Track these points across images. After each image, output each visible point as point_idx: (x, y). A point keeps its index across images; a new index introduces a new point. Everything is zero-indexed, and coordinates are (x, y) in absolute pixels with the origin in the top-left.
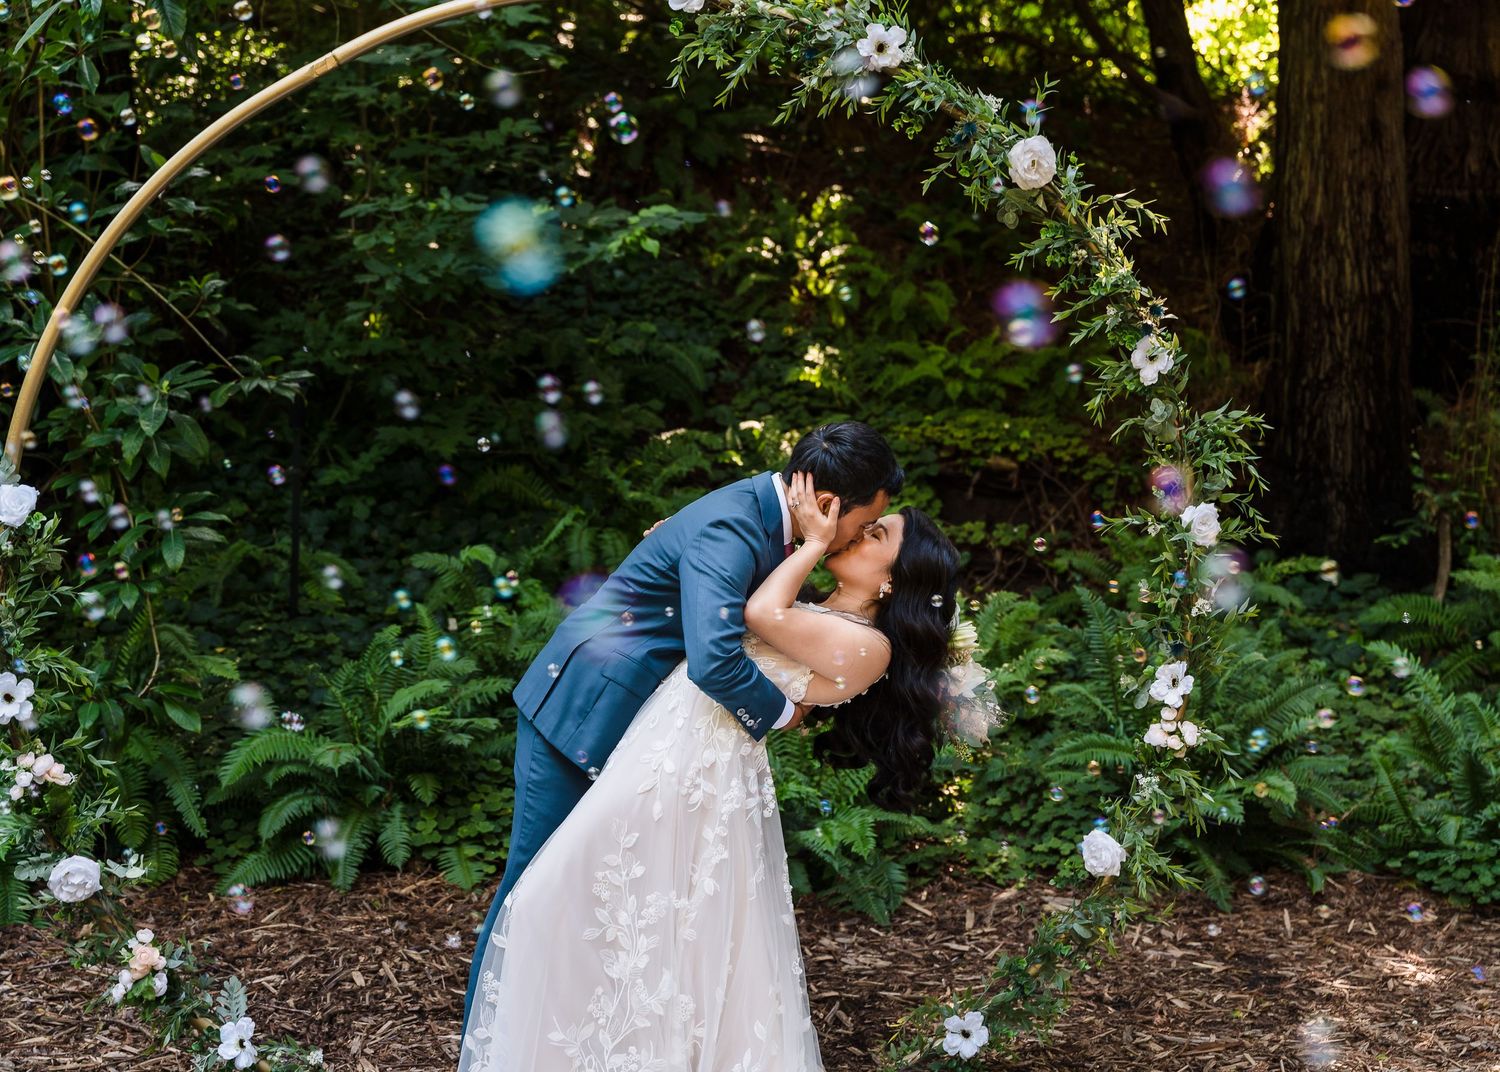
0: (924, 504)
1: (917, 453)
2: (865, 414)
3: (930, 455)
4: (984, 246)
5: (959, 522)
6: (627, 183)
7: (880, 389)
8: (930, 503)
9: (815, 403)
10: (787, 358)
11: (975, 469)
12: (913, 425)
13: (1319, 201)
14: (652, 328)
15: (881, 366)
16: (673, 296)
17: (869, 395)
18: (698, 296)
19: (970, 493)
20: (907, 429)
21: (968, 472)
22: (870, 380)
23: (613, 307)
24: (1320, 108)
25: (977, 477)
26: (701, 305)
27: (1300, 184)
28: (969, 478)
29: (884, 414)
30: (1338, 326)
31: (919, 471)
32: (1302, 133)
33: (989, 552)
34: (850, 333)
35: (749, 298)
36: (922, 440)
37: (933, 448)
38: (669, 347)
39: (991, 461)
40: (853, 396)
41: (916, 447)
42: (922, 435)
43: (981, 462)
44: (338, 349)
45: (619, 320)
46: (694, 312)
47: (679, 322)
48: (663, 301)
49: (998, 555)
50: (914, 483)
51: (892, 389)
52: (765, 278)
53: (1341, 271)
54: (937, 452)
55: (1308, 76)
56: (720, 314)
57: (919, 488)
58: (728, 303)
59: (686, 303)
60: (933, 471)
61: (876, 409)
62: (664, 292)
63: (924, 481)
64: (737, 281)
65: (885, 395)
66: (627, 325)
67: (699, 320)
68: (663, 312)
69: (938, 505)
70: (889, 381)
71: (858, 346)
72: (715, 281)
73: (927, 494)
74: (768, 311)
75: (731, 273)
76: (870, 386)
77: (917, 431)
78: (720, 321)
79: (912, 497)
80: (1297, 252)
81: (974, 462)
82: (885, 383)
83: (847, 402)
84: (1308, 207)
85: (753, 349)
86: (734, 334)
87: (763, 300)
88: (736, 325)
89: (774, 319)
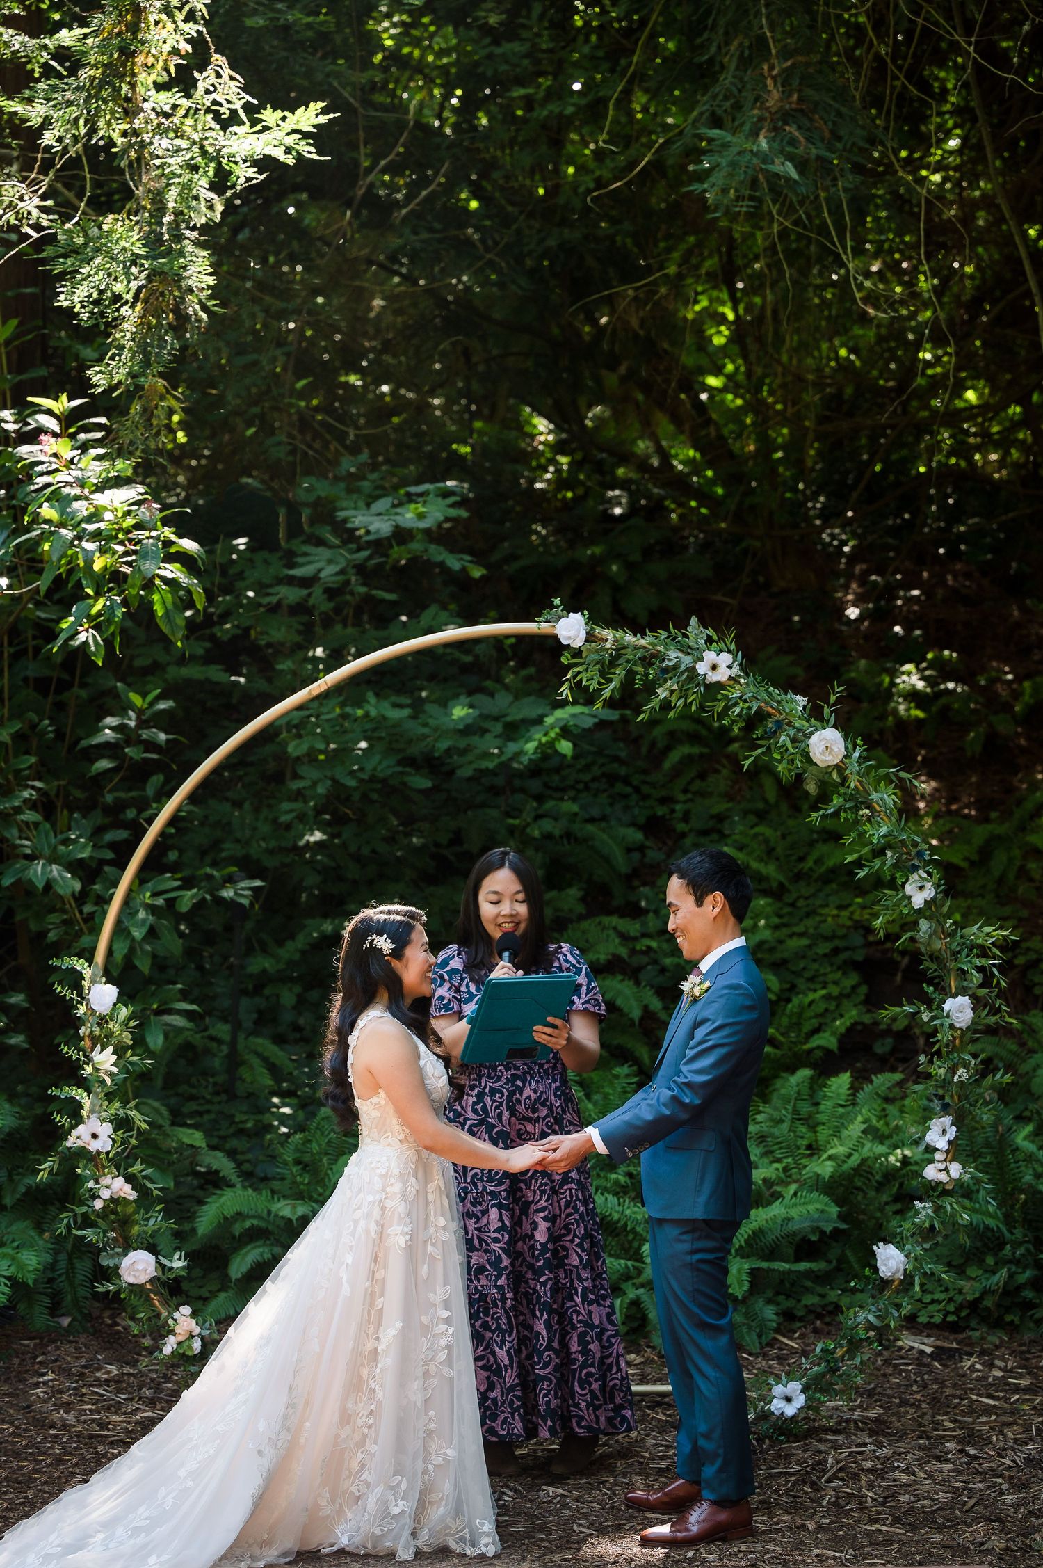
0: (848, 990)
1: (844, 937)
2: (794, 895)
3: (857, 940)
7: (811, 869)
8: (854, 988)
10: (715, 836)
12: (841, 907)
14: (575, 808)
15: (812, 844)
16: (596, 771)
17: (798, 877)
18: (623, 771)
19: (899, 978)
20: (835, 912)
21: (896, 956)
22: (802, 859)
23: (535, 785)
25: (906, 961)
26: (626, 781)
28: (897, 963)
29: (814, 895)
31: (844, 956)
33: (913, 1038)
34: (784, 807)
35: (676, 772)
36: (849, 923)
37: (862, 932)
38: (590, 828)
40: (781, 878)
41: (841, 932)
42: (850, 918)
44: (264, 839)
45: (540, 798)
46: (620, 787)
47: (603, 798)
48: (587, 777)
49: (922, 1041)
50: (839, 968)
51: (823, 869)
52: (696, 750)
54: (865, 937)
56: (646, 789)
57: (844, 974)
58: (654, 777)
59: (612, 779)
60: (859, 956)
61: (806, 891)
62: (587, 767)
63: (856, 966)
64: (668, 749)
65: (815, 876)
66: (549, 805)
67: (626, 796)
68: (587, 788)
69: (864, 989)
70: (818, 862)
71: (791, 823)
72: (644, 750)
73: (852, 979)
74: (698, 784)
75: (661, 744)
76: (801, 866)
77: (845, 913)
78: (645, 797)
79: (836, 983)
82: (816, 862)
83: (775, 885)
85: (681, 827)
86: (661, 811)
87: (693, 773)
88: (664, 801)
89: (703, 794)
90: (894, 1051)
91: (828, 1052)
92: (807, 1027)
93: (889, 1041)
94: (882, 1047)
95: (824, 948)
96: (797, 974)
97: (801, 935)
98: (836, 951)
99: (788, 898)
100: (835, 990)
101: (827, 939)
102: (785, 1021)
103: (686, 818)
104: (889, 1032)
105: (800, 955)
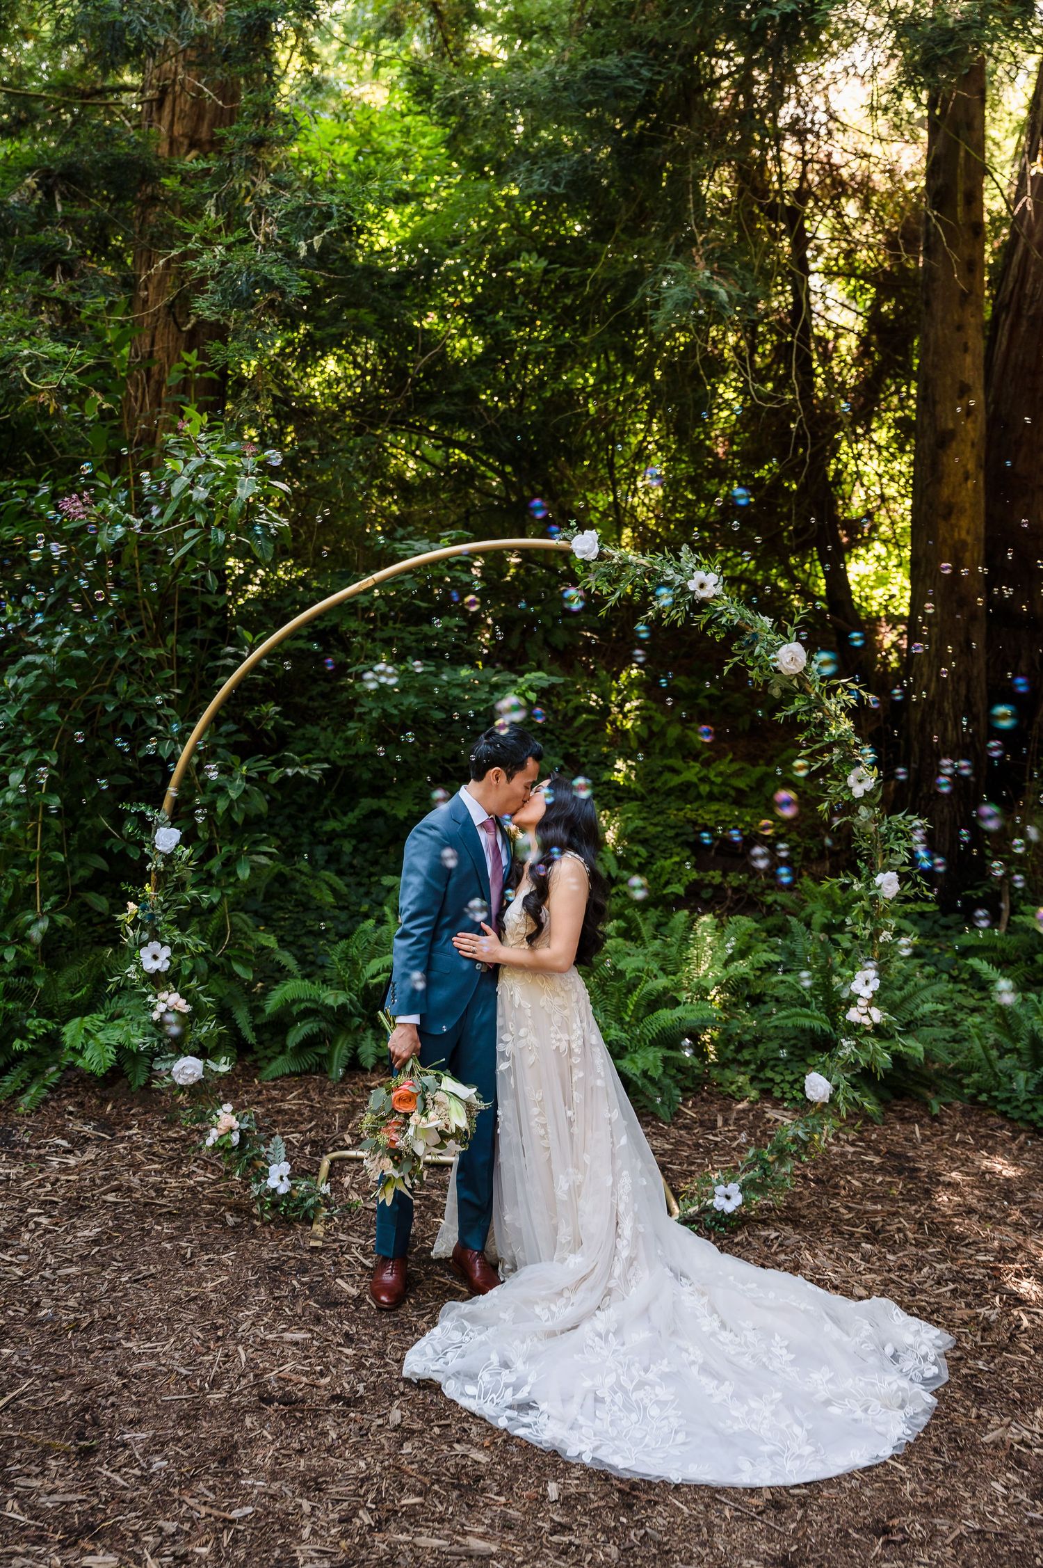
0: (685, 859)
1: (681, 827)
2: (649, 802)
3: (686, 829)
5: (706, 870)
6: (509, 657)
7: (659, 787)
8: (688, 858)
9: (620, 794)
10: (603, 766)
11: (716, 839)
12: (679, 810)
15: (661, 773)
17: (652, 791)
20: (675, 812)
22: (653, 781)
25: (717, 843)
29: (661, 802)
31: (682, 838)
33: (724, 890)
35: (580, 729)
36: (683, 820)
40: (643, 791)
41: (680, 824)
42: (684, 817)
43: (720, 835)
46: (548, 736)
50: (679, 846)
51: (666, 787)
52: (591, 717)
54: (693, 827)
57: (683, 849)
58: (568, 731)
60: (692, 839)
61: (656, 800)
63: (685, 845)
64: (574, 718)
65: (662, 791)
67: (551, 741)
69: (693, 860)
70: (665, 783)
73: (687, 853)
74: (592, 737)
75: (570, 714)
76: (653, 785)
77: (681, 813)
78: (563, 742)
79: (679, 854)
82: (662, 783)
83: (639, 795)
85: (583, 760)
86: (573, 750)
87: (589, 730)
88: (573, 745)
89: (596, 742)
90: (712, 898)
91: (677, 895)
92: (663, 880)
93: (710, 891)
94: (706, 894)
95: (671, 833)
96: (656, 848)
97: (656, 825)
98: (677, 835)
100: (677, 859)
101: (672, 828)
103: (586, 754)
104: (710, 885)
105: (656, 837)
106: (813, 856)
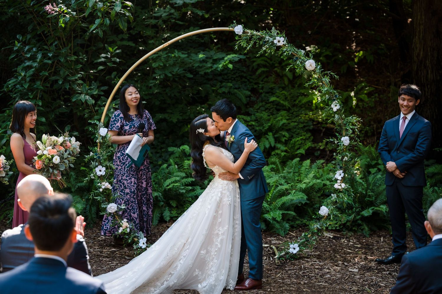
0: (308, 138)
1: (307, 123)
2: (293, 111)
3: (311, 123)
4: (333, 59)
5: (318, 143)
6: (224, 38)
7: (298, 104)
8: (309, 137)
9: (278, 107)
10: (270, 94)
11: (323, 128)
12: (306, 114)
13: (422, 53)
14: (231, 85)
15: (298, 97)
16: (237, 75)
17: (294, 106)
18: (245, 75)
19: (322, 134)
20: (304, 116)
21: (321, 128)
22: (295, 101)
23: (220, 78)
24: (422, 27)
25: (324, 130)
26: (246, 78)
27: (416, 48)
28: (321, 130)
29: (298, 111)
30: (426, 89)
31: (306, 128)
32: (417, 34)
33: (326, 151)
34: (290, 86)
35: (260, 75)
36: (308, 119)
37: (312, 121)
38: (236, 90)
39: (328, 125)
40: (289, 106)
41: (306, 121)
42: (309, 117)
43: (325, 126)
44: (144, 91)
45: (221, 82)
46: (244, 80)
47: (239, 82)
48: (235, 76)
49: (328, 152)
50: (305, 131)
51: (301, 104)
52: (265, 69)
53: (428, 73)
54: (313, 123)
55: (419, 17)
56: (251, 80)
57: (307, 133)
58: (253, 77)
59: (242, 77)
60: (311, 128)
61: (296, 110)
62: (235, 74)
63: (309, 131)
64: (257, 70)
65: (299, 105)
66: (224, 84)
67: (245, 82)
68: (234, 79)
69: (312, 137)
70: (300, 101)
71: (292, 90)
72: (250, 69)
73: (309, 135)
74: (266, 79)
75: (255, 68)
76: (295, 103)
77: (307, 116)
78: (251, 82)
79: (304, 135)
80: (416, 68)
81: (323, 125)
82: (299, 102)
83: (287, 108)
84: (418, 55)
85: (261, 91)
86: (255, 86)
87: (264, 76)
88: (256, 84)
89: (267, 82)
90: (320, 155)
91: (302, 154)
92: (296, 148)
93: (319, 152)
94: (317, 154)
95: (301, 126)
96: (294, 133)
97: (295, 122)
98: (304, 127)
99: (291, 112)
100: (304, 138)
101: (302, 123)
102: (290, 146)
103: (262, 88)
104: (319, 149)
105: (294, 127)
106: (370, 134)
